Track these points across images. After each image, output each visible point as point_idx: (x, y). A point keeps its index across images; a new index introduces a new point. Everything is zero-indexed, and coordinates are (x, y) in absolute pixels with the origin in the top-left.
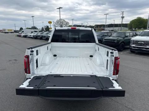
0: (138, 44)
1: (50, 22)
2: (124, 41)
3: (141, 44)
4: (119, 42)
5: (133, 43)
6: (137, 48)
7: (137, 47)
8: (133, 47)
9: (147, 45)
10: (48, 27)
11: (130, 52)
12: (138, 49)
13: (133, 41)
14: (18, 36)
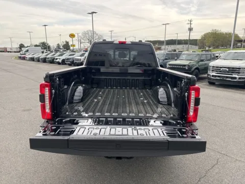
0: (220, 71)
1: (72, 36)
2: (199, 67)
3: (225, 72)
4: (191, 68)
5: (213, 71)
6: (219, 78)
7: (219, 76)
8: (213, 76)
9: (233, 73)
10: (67, 43)
11: (208, 84)
12: (220, 80)
13: (213, 67)
14: (20, 58)
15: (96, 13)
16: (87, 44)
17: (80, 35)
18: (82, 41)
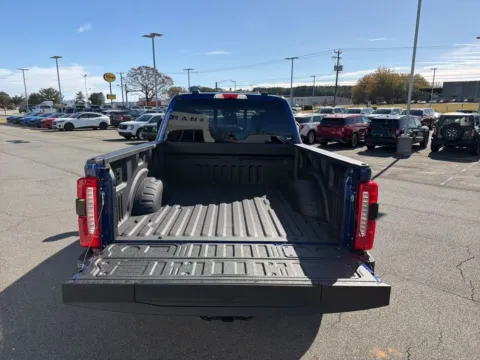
1: (109, 77)
15: (159, 35)
16: (141, 93)
17: (125, 75)
18: (130, 87)
